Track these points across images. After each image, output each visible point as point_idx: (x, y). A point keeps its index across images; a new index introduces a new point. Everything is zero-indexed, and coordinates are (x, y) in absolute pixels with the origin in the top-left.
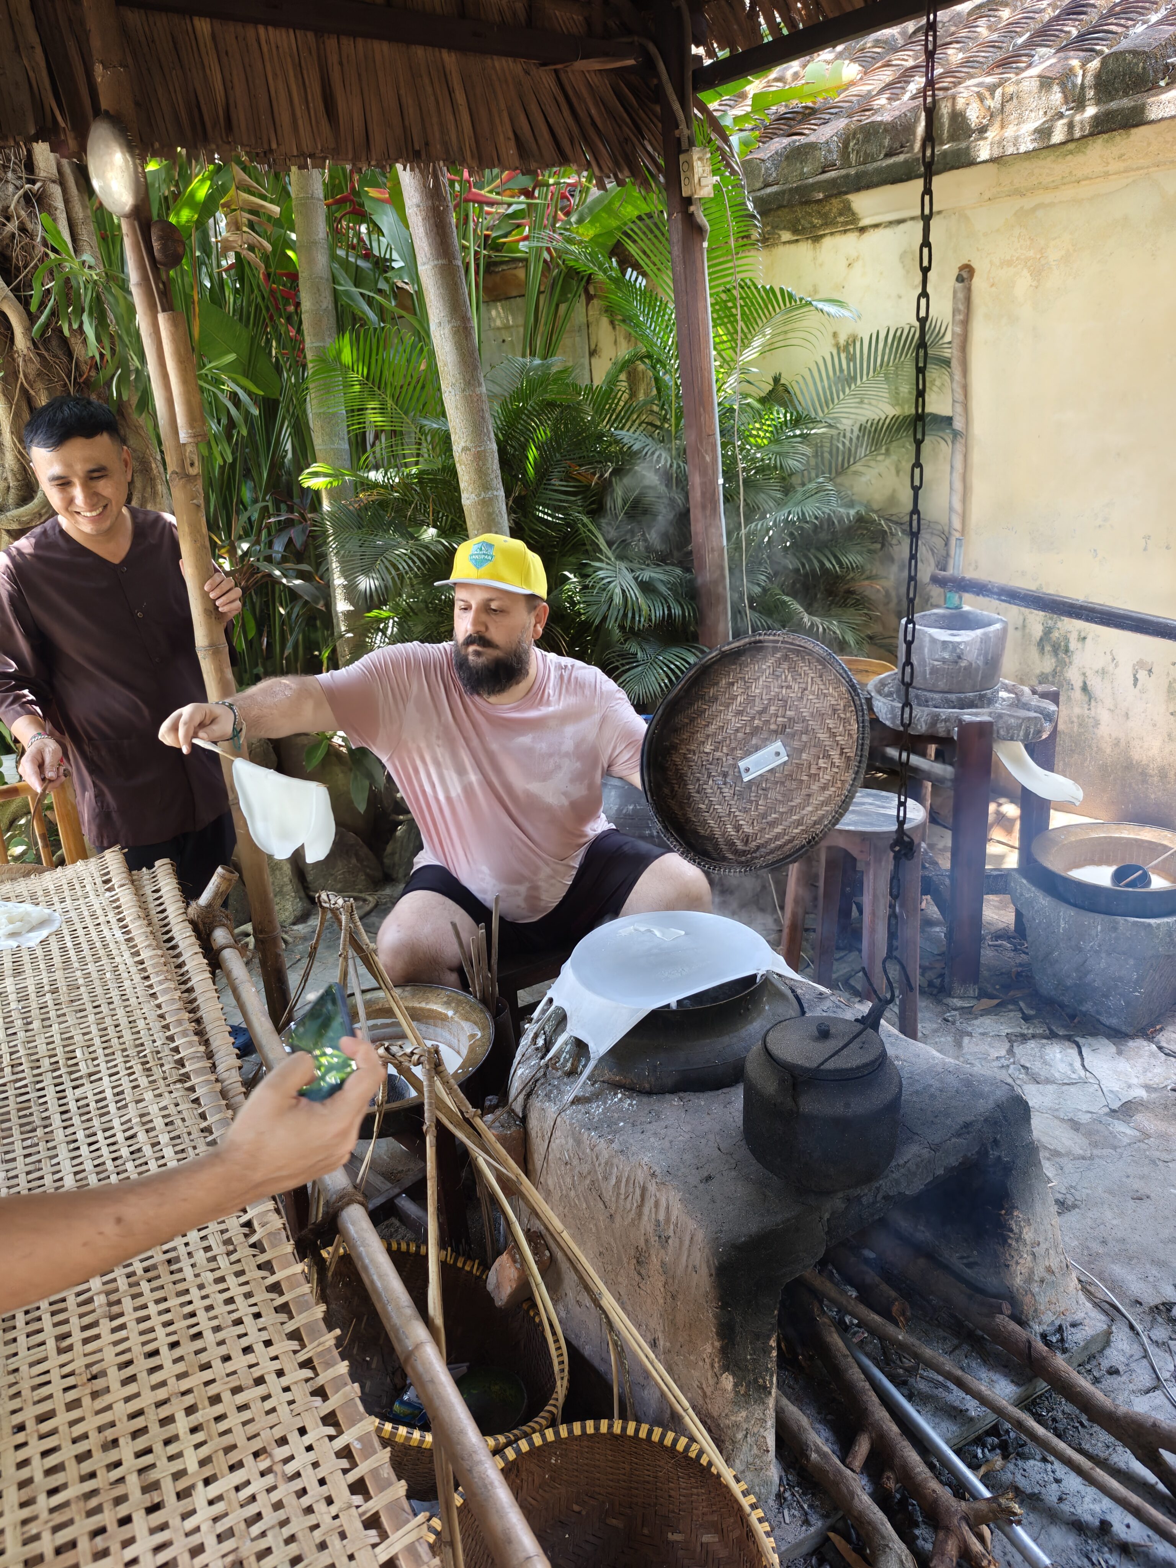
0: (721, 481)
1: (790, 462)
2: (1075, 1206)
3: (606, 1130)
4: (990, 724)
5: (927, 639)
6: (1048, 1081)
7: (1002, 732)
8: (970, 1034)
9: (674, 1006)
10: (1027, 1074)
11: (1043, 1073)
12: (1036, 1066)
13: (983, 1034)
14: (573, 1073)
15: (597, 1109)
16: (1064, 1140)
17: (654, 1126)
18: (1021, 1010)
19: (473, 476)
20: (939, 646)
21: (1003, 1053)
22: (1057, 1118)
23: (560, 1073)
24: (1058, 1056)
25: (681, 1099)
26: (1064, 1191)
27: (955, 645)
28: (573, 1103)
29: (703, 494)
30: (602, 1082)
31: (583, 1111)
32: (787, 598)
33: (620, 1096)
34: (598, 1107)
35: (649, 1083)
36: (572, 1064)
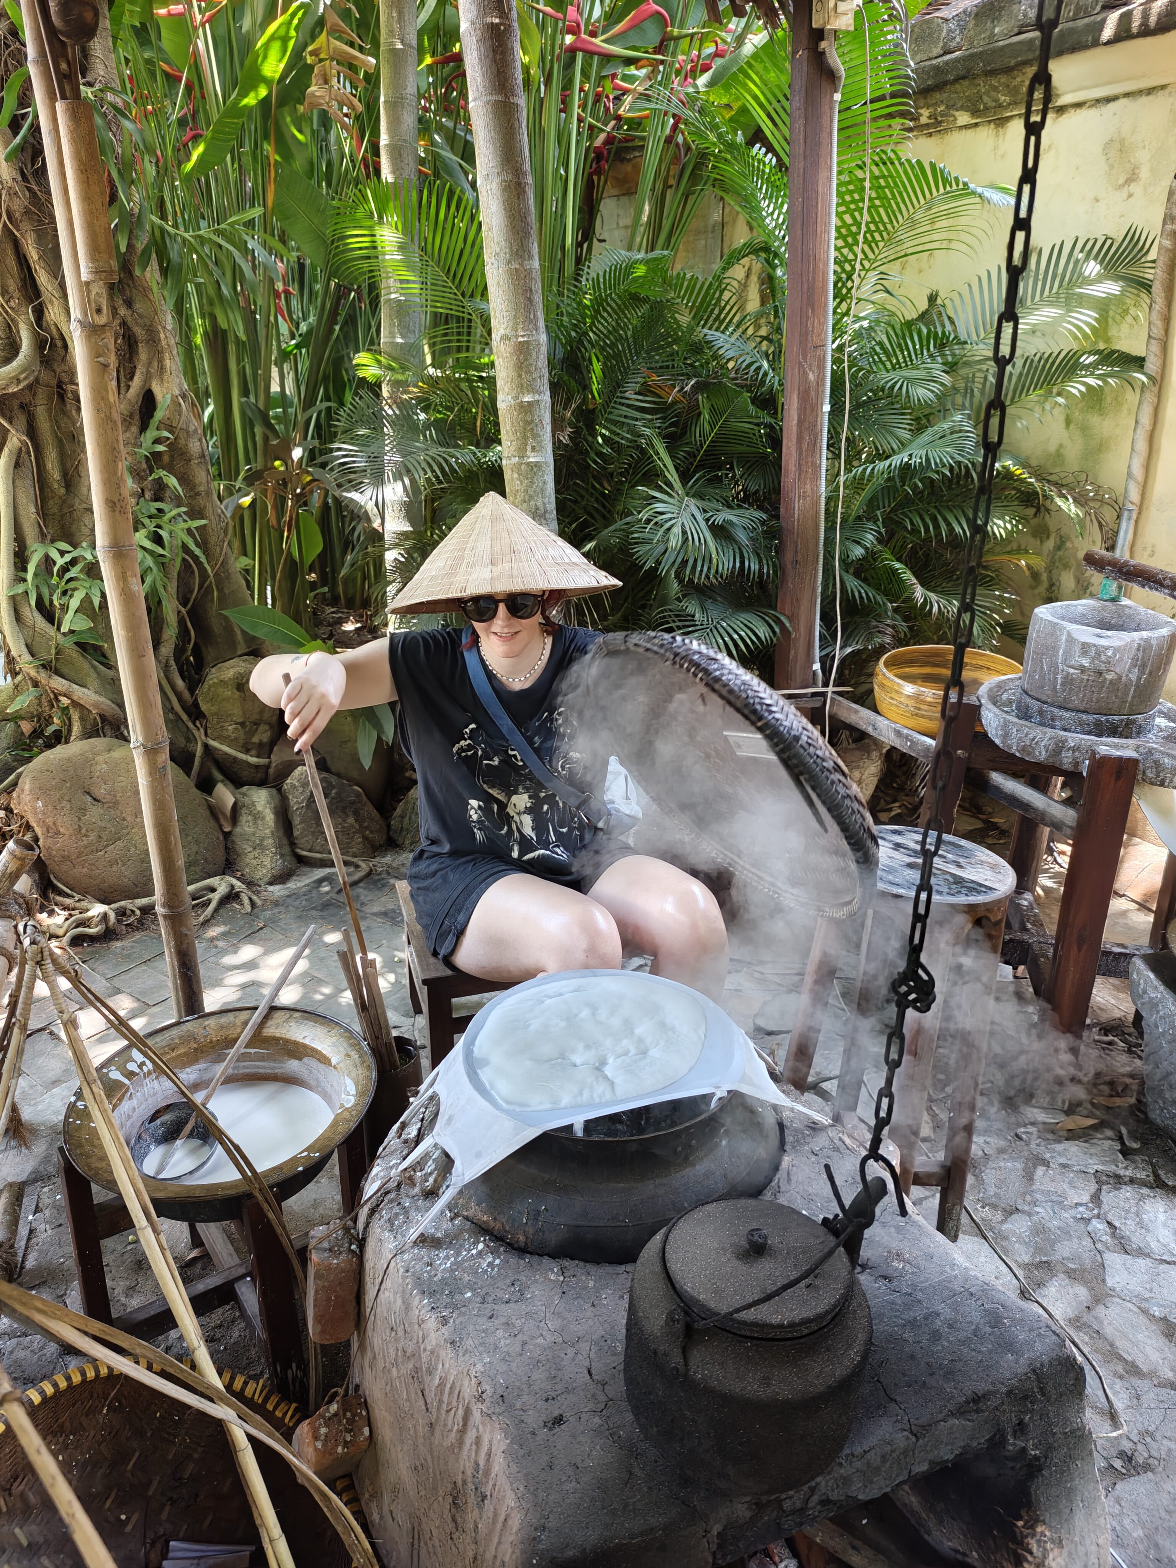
0: (827, 408)
1: (922, 391)
2: (1147, 1468)
3: (445, 1299)
4: (1135, 762)
5: (1064, 637)
6: (1141, 1253)
7: (1150, 774)
8: (1046, 1164)
9: (579, 1128)
10: (1113, 1236)
11: (1136, 1239)
12: (1128, 1227)
13: (1064, 1166)
14: (432, 1194)
15: (444, 1260)
16: (1149, 1351)
17: (510, 1310)
18: (1120, 1138)
20: (1077, 649)
21: (1086, 1198)
22: (1145, 1312)
23: (417, 1190)
24: (1162, 1217)
25: (563, 1271)
26: (1135, 1439)
27: (1099, 651)
28: (417, 1242)
29: (800, 422)
30: (467, 1218)
31: (426, 1259)
32: (898, 565)
33: (481, 1246)
34: (447, 1257)
35: (525, 1234)
36: (435, 1181)
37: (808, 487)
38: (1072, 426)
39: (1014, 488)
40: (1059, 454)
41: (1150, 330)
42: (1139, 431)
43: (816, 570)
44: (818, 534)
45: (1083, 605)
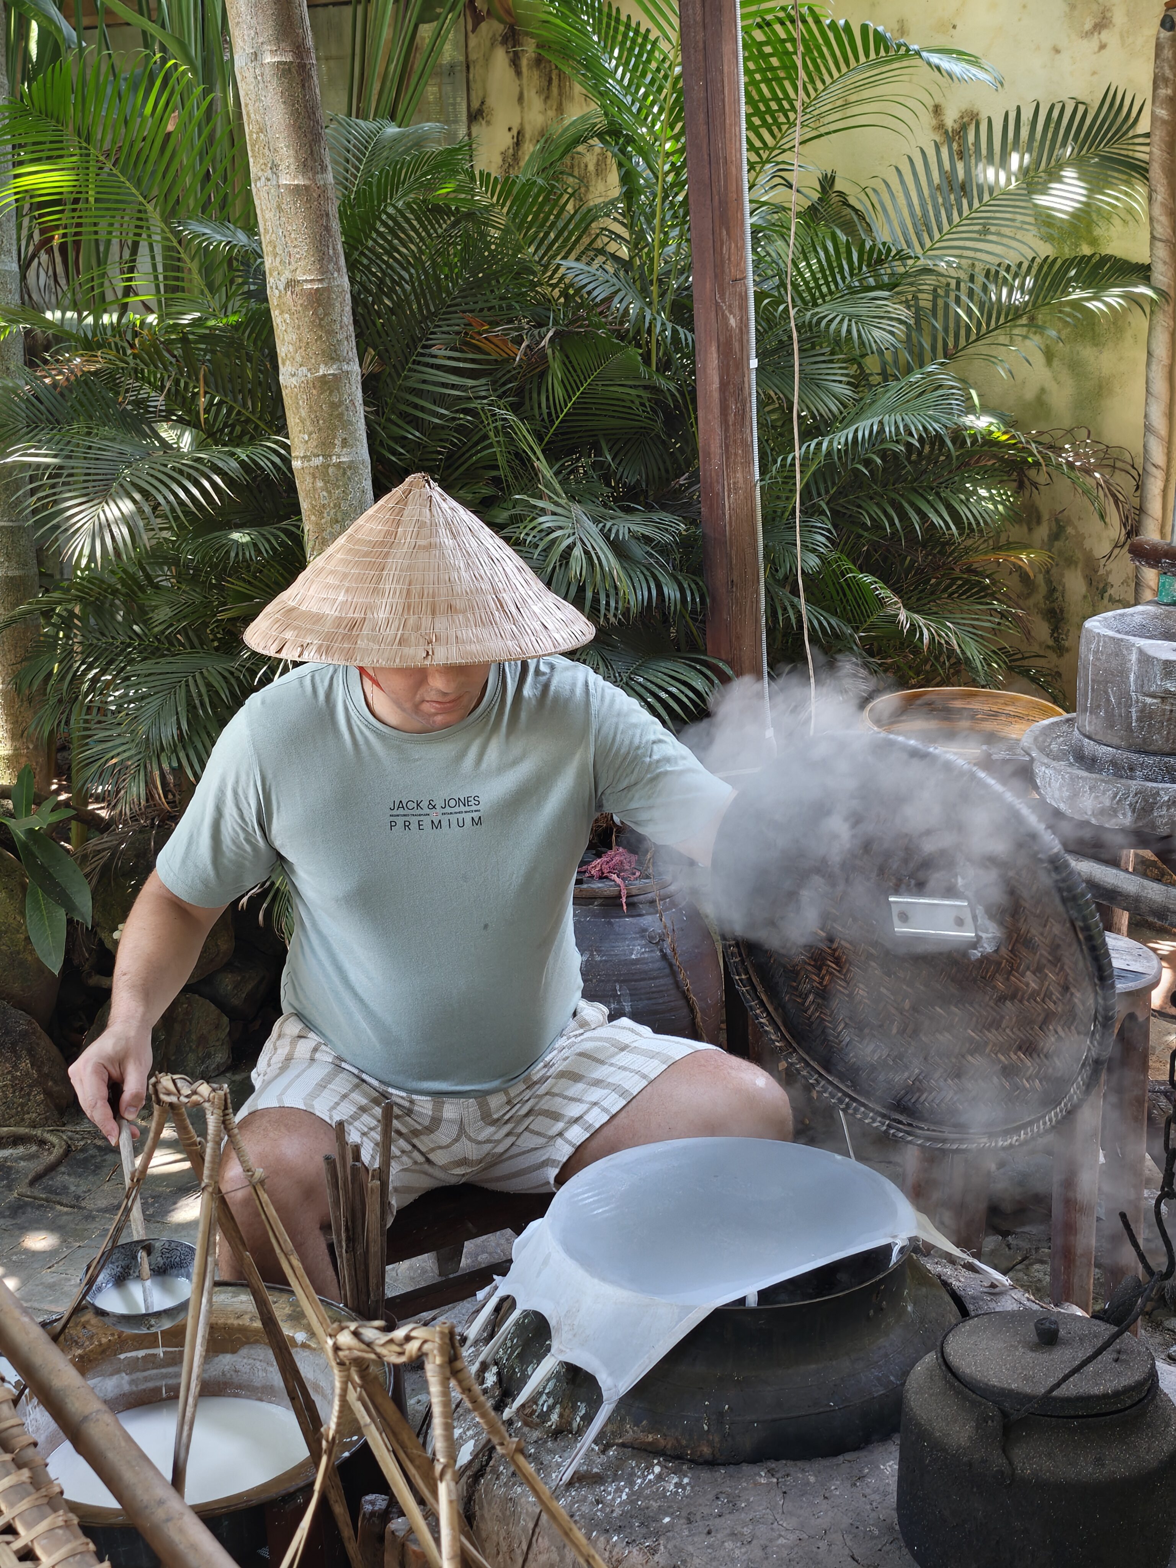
0: (754, 363)
1: (877, 333)
3: (639, 1531)
5: (1134, 657)
9: (752, 1301)
14: (560, 1433)
15: (616, 1494)
17: (728, 1521)
19: (307, 336)
20: (1158, 670)
23: (539, 1434)
25: (771, 1473)
28: (570, 1484)
29: (724, 386)
30: (623, 1445)
31: (591, 1498)
32: (868, 579)
33: (657, 1469)
34: (619, 1490)
35: (710, 1444)
36: (561, 1416)
37: (739, 475)
38: (1056, 362)
39: (995, 456)
40: (1041, 403)
41: (1152, 229)
42: (1154, 367)
43: (757, 592)
44: (756, 541)
45: (1140, 612)
